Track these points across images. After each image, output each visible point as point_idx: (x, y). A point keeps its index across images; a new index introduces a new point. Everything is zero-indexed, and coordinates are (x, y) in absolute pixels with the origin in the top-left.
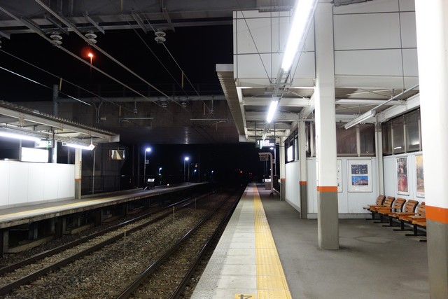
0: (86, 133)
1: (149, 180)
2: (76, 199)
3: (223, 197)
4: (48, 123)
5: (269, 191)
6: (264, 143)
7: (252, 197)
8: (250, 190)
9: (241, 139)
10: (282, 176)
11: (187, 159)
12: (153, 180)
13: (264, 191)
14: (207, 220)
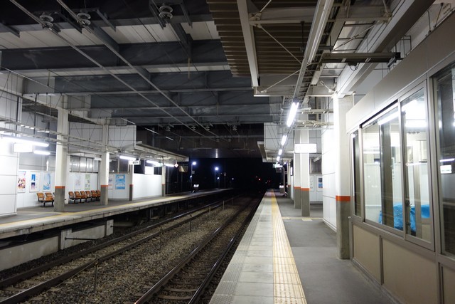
0: (174, 158)
1: (195, 186)
2: (163, 196)
3: (248, 199)
4: (160, 154)
5: (282, 194)
6: (277, 166)
7: (270, 197)
8: (268, 194)
9: (264, 161)
10: (289, 183)
11: (217, 169)
12: (198, 186)
13: (279, 194)
14: (241, 211)
